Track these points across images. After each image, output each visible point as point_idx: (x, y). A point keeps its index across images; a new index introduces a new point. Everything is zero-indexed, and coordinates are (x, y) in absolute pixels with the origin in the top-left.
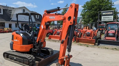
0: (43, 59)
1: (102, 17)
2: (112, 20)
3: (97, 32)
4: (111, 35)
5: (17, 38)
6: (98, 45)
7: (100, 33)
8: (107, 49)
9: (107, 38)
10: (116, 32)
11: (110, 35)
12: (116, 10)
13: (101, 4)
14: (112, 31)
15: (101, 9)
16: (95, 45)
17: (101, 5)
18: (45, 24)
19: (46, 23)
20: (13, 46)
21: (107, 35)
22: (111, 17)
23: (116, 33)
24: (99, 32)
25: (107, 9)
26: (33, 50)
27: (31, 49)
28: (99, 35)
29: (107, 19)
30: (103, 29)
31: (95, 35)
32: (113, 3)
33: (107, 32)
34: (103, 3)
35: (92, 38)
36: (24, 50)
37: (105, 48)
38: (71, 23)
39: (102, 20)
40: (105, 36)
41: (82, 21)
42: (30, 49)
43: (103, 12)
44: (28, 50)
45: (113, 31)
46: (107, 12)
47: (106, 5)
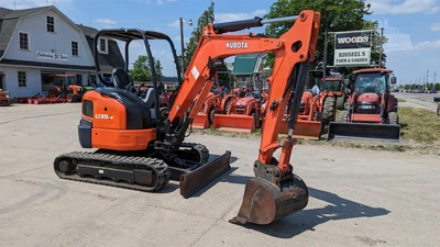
0: (188, 171)
1: (337, 52)
2: (368, 62)
3: (324, 101)
4: (366, 107)
5: (106, 109)
6: (331, 138)
7: (332, 104)
8: (358, 147)
9: (356, 117)
10: (380, 99)
11: (363, 107)
12: (380, 32)
13: (329, 8)
14: (370, 94)
15: (330, 23)
16: (320, 139)
17: (328, 12)
18: (208, 65)
19: (211, 61)
20: (93, 134)
21: (357, 108)
22: (364, 54)
23: (383, 102)
24: (330, 100)
25: (349, 27)
26: (159, 145)
27: (152, 142)
28: (331, 109)
29: (351, 58)
30: (338, 93)
31: (318, 109)
32: (369, 6)
33: (356, 98)
34: (337, 5)
35: (310, 117)
36: (130, 145)
37: (352, 146)
38: (302, 56)
39: (335, 63)
40: (351, 111)
41: (266, 65)
42: (150, 143)
43: (338, 36)
44: (143, 145)
45: (374, 96)
46: (351, 36)
47: (346, 13)
